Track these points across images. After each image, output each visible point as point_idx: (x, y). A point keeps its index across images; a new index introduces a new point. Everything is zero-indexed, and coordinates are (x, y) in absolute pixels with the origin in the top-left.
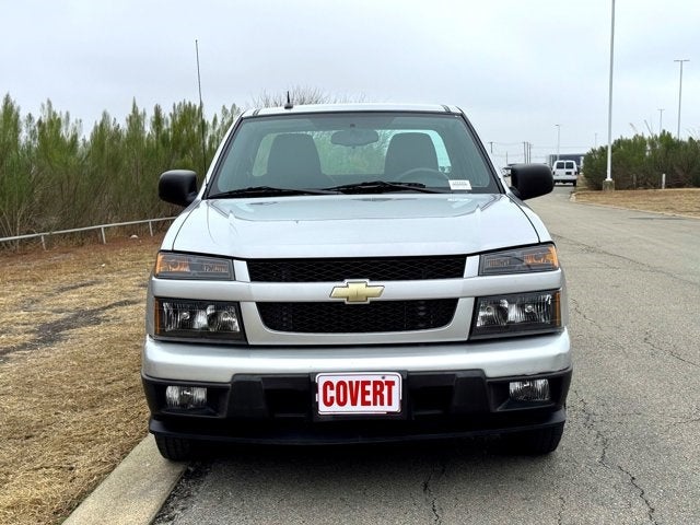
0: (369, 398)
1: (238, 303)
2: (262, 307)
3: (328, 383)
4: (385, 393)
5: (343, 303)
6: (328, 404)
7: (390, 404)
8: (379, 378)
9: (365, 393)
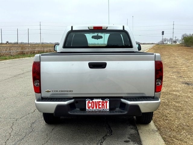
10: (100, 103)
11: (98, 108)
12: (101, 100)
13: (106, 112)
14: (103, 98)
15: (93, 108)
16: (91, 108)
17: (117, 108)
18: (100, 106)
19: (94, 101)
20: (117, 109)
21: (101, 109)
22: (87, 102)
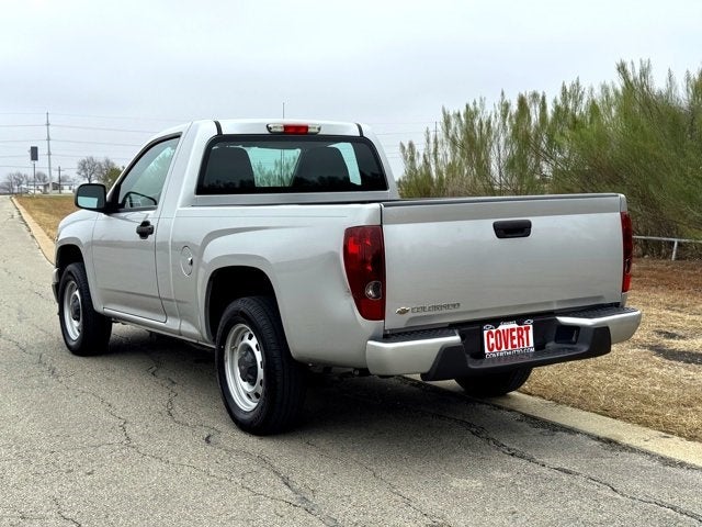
10: (515, 334)
11: (510, 348)
12: (515, 326)
13: (527, 354)
14: (520, 319)
15: (499, 349)
16: (495, 350)
17: (550, 341)
18: (515, 342)
19: (501, 328)
20: (548, 345)
21: (518, 350)
22: (485, 333)
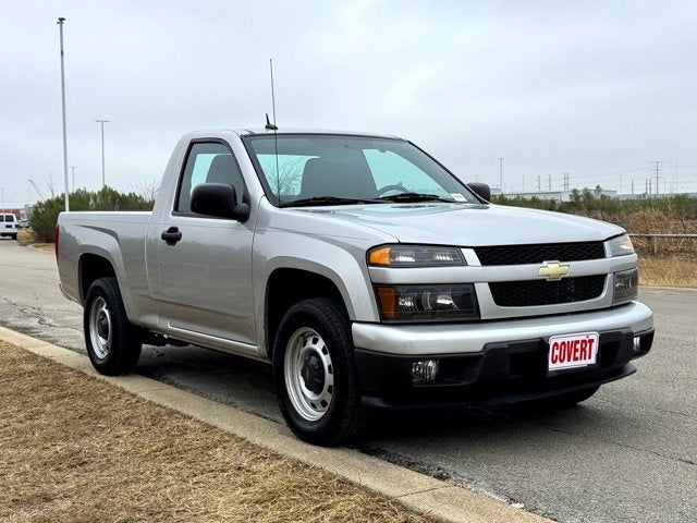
0: (578, 354)
1: (473, 284)
2: (493, 285)
3: (556, 344)
4: (587, 349)
5: (545, 280)
6: (554, 362)
7: (590, 358)
8: (584, 338)
9: (576, 350)
